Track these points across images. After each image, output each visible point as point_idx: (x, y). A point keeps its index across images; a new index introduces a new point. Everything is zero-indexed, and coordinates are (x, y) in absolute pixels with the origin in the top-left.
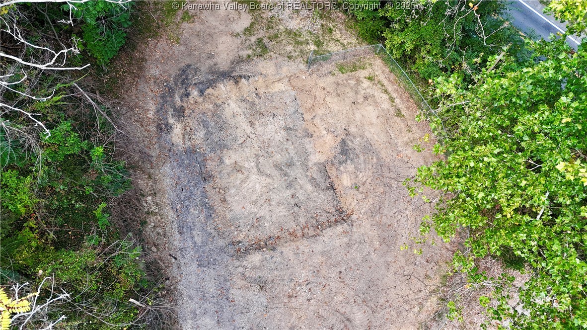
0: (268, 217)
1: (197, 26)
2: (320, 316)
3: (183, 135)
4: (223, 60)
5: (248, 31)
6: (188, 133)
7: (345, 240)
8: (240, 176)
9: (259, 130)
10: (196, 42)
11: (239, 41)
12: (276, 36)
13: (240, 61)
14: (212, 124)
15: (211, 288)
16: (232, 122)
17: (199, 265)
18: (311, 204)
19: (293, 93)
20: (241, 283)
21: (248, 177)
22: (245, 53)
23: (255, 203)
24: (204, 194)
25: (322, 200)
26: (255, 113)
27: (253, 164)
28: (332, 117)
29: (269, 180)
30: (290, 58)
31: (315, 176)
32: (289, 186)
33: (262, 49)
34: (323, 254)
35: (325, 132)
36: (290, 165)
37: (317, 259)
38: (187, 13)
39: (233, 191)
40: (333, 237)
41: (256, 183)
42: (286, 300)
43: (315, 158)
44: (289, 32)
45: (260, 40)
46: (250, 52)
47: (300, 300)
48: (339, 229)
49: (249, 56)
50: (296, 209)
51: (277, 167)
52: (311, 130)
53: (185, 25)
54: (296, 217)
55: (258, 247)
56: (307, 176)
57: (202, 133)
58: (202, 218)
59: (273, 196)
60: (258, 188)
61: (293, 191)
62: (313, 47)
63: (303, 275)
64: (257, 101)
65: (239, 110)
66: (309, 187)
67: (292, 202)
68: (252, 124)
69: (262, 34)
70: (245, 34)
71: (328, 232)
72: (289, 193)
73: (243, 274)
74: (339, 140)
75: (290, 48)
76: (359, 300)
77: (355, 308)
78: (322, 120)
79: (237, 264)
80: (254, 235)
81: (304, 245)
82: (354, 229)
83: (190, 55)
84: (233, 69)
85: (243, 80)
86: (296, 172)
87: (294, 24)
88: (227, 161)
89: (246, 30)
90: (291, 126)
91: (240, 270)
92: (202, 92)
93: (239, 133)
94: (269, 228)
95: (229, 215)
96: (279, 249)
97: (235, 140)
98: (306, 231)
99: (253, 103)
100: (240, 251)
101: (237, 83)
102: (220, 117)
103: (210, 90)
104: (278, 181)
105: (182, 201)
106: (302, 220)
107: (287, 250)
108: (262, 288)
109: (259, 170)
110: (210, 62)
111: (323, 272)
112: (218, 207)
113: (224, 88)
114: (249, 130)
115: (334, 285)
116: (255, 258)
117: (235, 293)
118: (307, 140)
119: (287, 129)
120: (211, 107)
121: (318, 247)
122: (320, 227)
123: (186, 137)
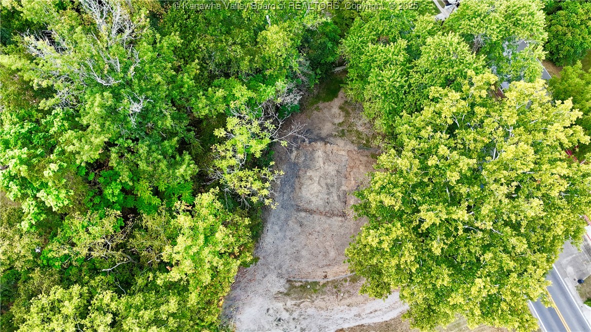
0: (314, 202)
1: (320, 114)
2: (317, 246)
3: (296, 156)
4: (324, 132)
5: (340, 124)
6: (297, 157)
7: (341, 224)
8: (310, 181)
9: (326, 167)
10: (316, 121)
11: (334, 127)
12: (351, 131)
13: (331, 135)
14: (309, 157)
15: (283, 217)
16: (317, 159)
17: (282, 207)
18: (334, 205)
19: (347, 158)
20: (294, 220)
21: (313, 183)
22: (334, 133)
23: (311, 195)
24: (294, 183)
25: (339, 205)
26: (327, 159)
27: (318, 179)
28: (358, 174)
29: (321, 188)
30: (352, 142)
31: (340, 195)
32: (328, 194)
33: (342, 134)
34: (329, 225)
35: (353, 179)
36: (332, 186)
37: (326, 226)
38: (318, 107)
39: (305, 186)
40: (336, 221)
41: (315, 187)
42: (308, 234)
43: (344, 188)
44: (357, 131)
45: (343, 130)
46: (337, 134)
47: (313, 237)
48: (340, 219)
49: (336, 135)
50: (327, 204)
51: (327, 185)
52: (347, 176)
53: (315, 112)
54: (325, 207)
55: (306, 211)
56: (337, 193)
57: (303, 159)
58: (290, 190)
59: (320, 195)
60: (315, 189)
61: (329, 197)
62: (364, 142)
63: (318, 229)
64: (330, 155)
65: (322, 155)
66: (336, 198)
67: (326, 201)
68: (324, 163)
69: (345, 128)
70: (338, 125)
71: (336, 218)
72: (327, 196)
73: (296, 218)
74: (357, 184)
75: (354, 138)
76: (335, 248)
77: (332, 250)
78: (354, 174)
79: (296, 213)
80: (306, 206)
81: (323, 218)
82: (346, 222)
83: (312, 125)
84: (326, 138)
85: (329, 144)
86: (334, 190)
87: (360, 129)
88: (308, 174)
89: (340, 123)
90: (340, 171)
91: (296, 216)
92: (310, 143)
93: (317, 165)
94: (312, 206)
95: (300, 195)
96: (313, 215)
97: (315, 167)
98: (327, 214)
99: (329, 155)
100: (299, 209)
101: (325, 144)
102: (313, 155)
103: (313, 143)
104: (325, 190)
105: (285, 181)
106: (327, 209)
107: (316, 217)
108: (301, 226)
109: (319, 183)
110: (319, 132)
111: (326, 231)
112: (297, 190)
113: (319, 144)
114: (322, 165)
115: (328, 238)
116: (303, 214)
117: (290, 222)
118: (344, 179)
119: (338, 171)
120: (311, 149)
121: (329, 221)
122: (333, 215)
123: (297, 158)
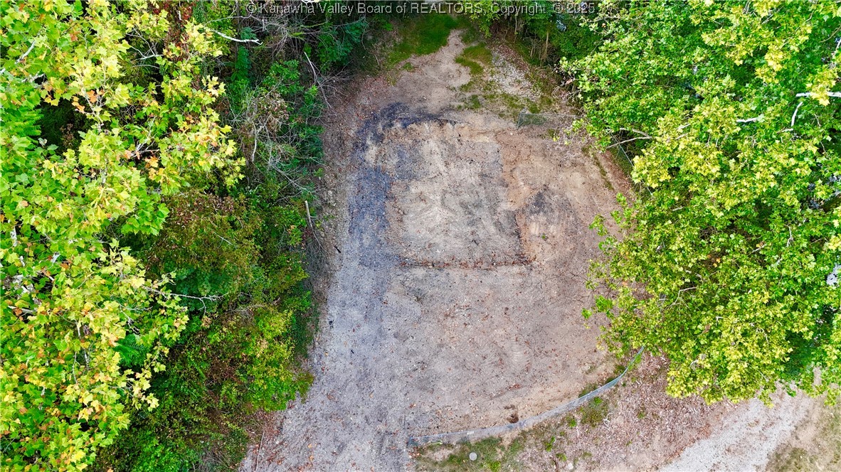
0: (441, 246)
1: (416, 76)
2: (473, 342)
3: (377, 156)
4: (433, 105)
5: (465, 88)
6: (381, 156)
7: (520, 280)
8: (422, 204)
9: (453, 170)
10: (411, 87)
11: (454, 94)
12: (492, 97)
13: (450, 109)
14: (408, 156)
15: (367, 286)
16: (427, 158)
17: (360, 263)
18: (491, 244)
19: (497, 146)
20: (399, 288)
21: (430, 207)
22: (456, 104)
23: (431, 231)
24: (383, 207)
25: (503, 243)
26: (452, 155)
27: (438, 198)
28: (533, 172)
29: (451, 214)
30: (501, 115)
31: (501, 221)
32: (472, 223)
33: (475, 104)
34: (492, 287)
35: (522, 183)
36: (478, 205)
37: (485, 291)
38: (409, 64)
39: (412, 215)
40: (508, 276)
41: (437, 215)
42: (441, 318)
43: (505, 206)
44: (505, 96)
45: (474, 97)
46: (462, 104)
47: (457, 322)
48: (516, 269)
49: (460, 107)
50: (474, 245)
51: (464, 205)
52: (507, 180)
53: (405, 72)
54: (471, 251)
55: (425, 264)
56: (492, 219)
57: (395, 161)
58: (375, 225)
59: (451, 227)
60: (438, 218)
61: (474, 228)
62: (528, 112)
63: (466, 300)
64: (457, 146)
65: (437, 149)
66: (493, 229)
67: (471, 238)
68: (447, 164)
69: (478, 92)
70: (461, 90)
71: (503, 269)
72: (469, 229)
73: (403, 283)
74: (536, 192)
75: (503, 108)
76: (522, 340)
77: (516, 347)
78: (522, 173)
79: (400, 273)
80: (422, 256)
81: (473, 275)
82: (533, 274)
83: (402, 96)
84: (441, 114)
85: (449, 124)
86: (482, 213)
87: (511, 91)
88: (413, 190)
89: (463, 86)
90: (488, 172)
91: (401, 278)
92: (405, 126)
93: (432, 169)
94: (439, 254)
95: (402, 234)
96: (446, 271)
97: (426, 174)
98: (479, 265)
99: (453, 146)
100: (404, 264)
101: (441, 125)
102: (416, 151)
103: (414, 126)
104: (460, 216)
105: (360, 208)
106: (477, 255)
107: (455, 274)
108: (418, 300)
109: (443, 203)
110: (421, 105)
111: (488, 303)
112: (394, 225)
113: (427, 128)
114: (442, 168)
115: (497, 317)
116: (420, 272)
117: (390, 296)
118: (500, 188)
119: (482, 175)
120: (410, 142)
121: (488, 280)
122: (494, 264)
123: (380, 158)
